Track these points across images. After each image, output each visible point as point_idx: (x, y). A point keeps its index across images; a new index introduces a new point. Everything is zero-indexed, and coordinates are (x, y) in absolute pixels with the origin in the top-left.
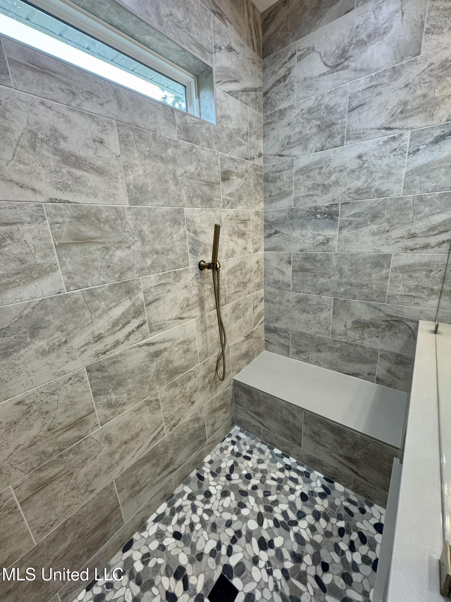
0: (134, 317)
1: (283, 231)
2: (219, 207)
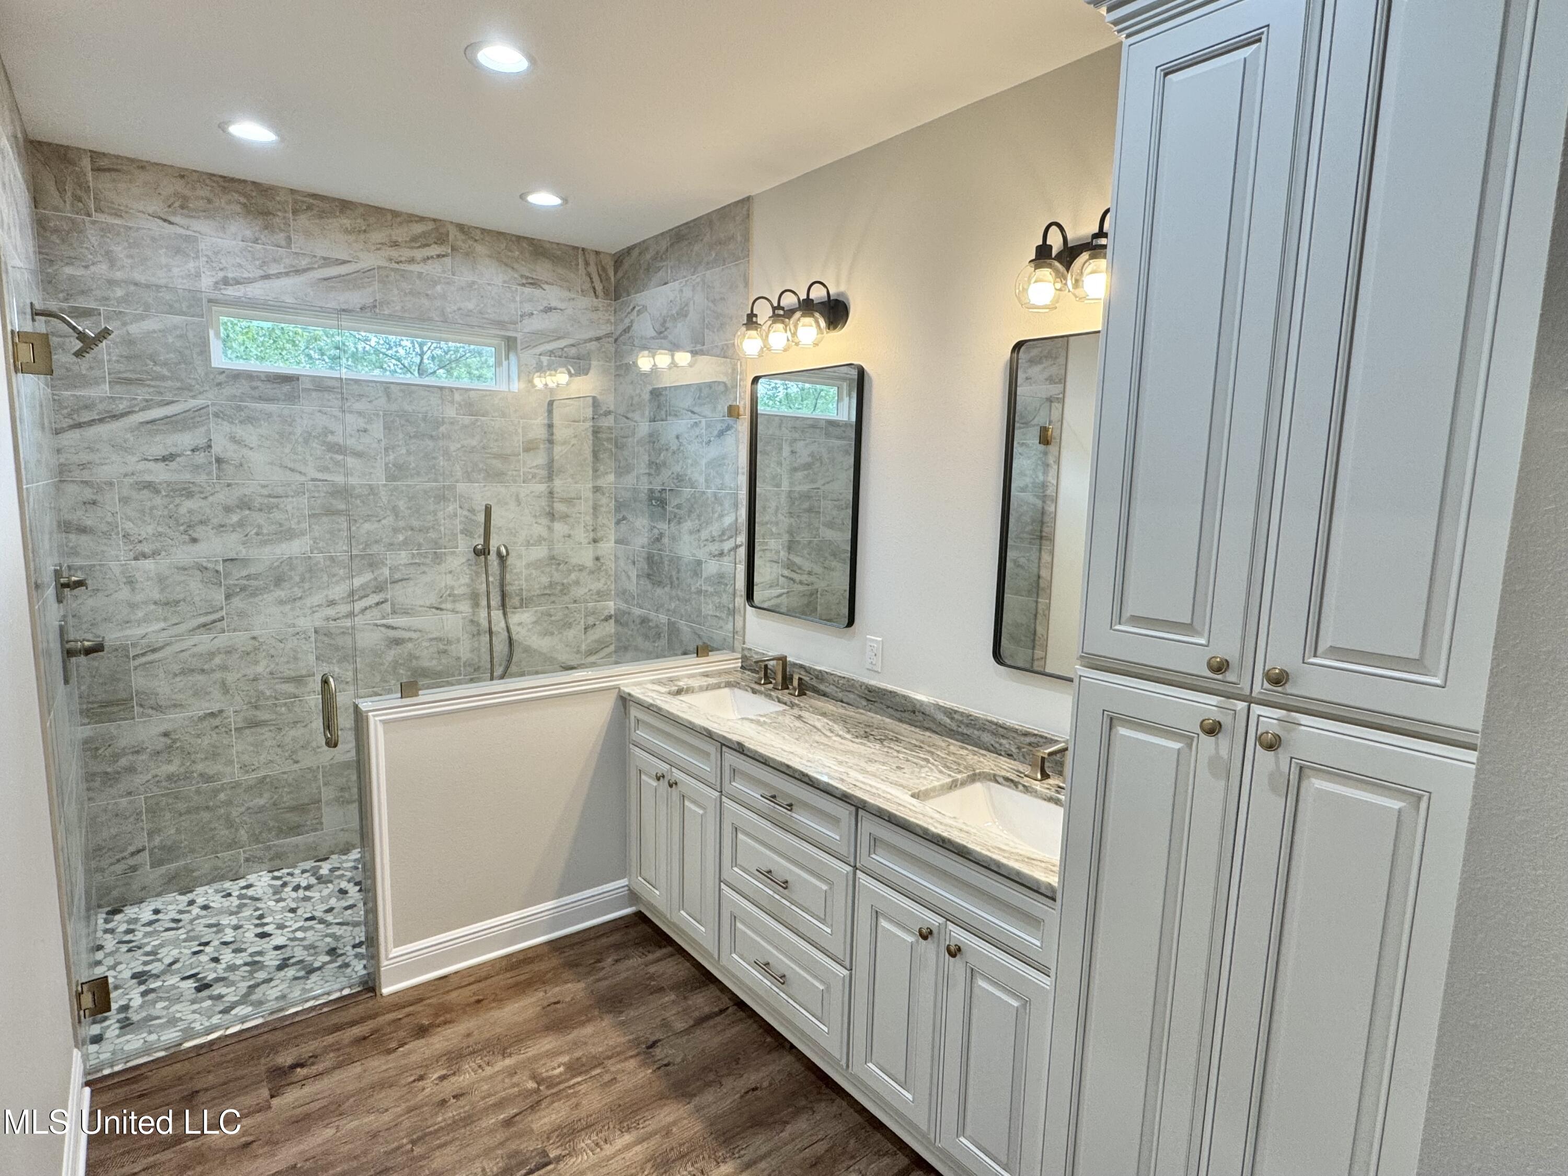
0: (374, 593)
1: (629, 517)
2: (515, 481)
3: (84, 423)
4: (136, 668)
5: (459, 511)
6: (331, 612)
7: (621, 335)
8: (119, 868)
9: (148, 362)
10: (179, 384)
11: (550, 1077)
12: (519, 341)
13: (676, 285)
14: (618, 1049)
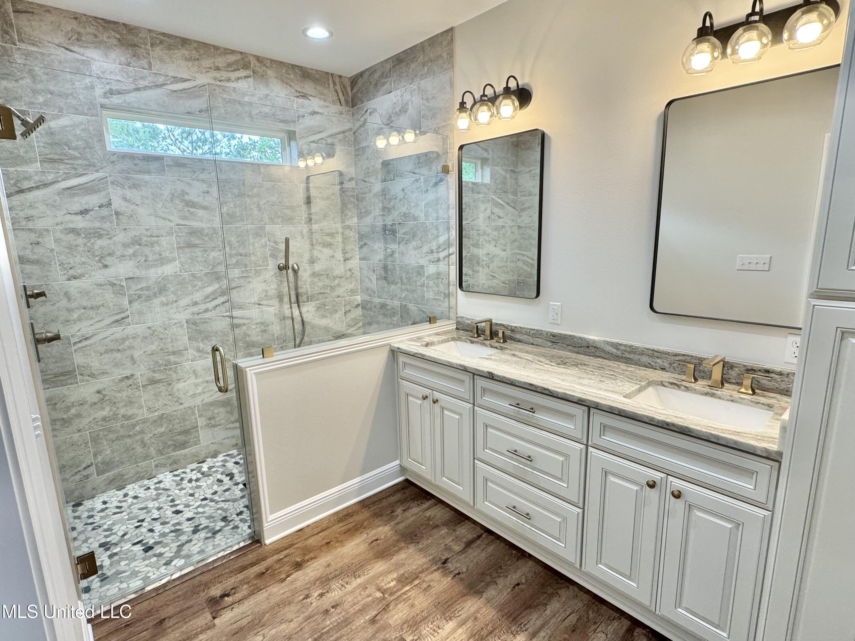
0: (220, 296)
1: (369, 243)
2: (300, 223)
3: (25, 189)
4: (75, 351)
5: (268, 243)
6: (195, 309)
7: (358, 129)
8: (78, 477)
9: (65, 147)
10: (86, 162)
11: (389, 588)
12: (297, 133)
13: (399, 92)
14: (425, 566)
